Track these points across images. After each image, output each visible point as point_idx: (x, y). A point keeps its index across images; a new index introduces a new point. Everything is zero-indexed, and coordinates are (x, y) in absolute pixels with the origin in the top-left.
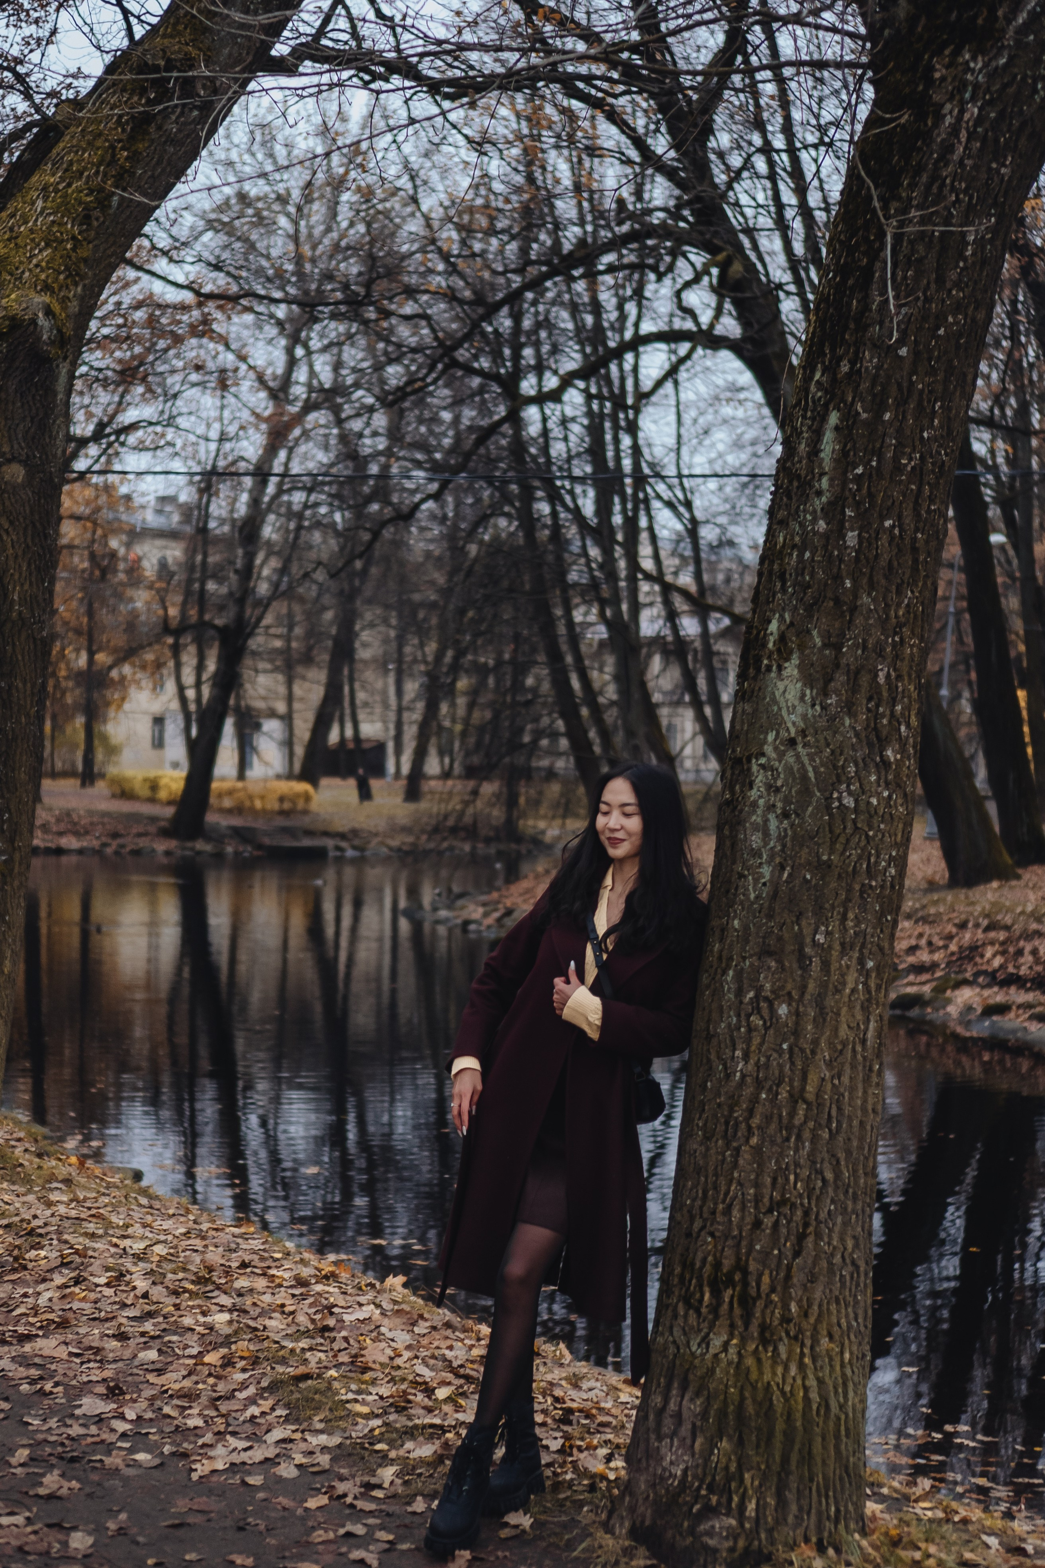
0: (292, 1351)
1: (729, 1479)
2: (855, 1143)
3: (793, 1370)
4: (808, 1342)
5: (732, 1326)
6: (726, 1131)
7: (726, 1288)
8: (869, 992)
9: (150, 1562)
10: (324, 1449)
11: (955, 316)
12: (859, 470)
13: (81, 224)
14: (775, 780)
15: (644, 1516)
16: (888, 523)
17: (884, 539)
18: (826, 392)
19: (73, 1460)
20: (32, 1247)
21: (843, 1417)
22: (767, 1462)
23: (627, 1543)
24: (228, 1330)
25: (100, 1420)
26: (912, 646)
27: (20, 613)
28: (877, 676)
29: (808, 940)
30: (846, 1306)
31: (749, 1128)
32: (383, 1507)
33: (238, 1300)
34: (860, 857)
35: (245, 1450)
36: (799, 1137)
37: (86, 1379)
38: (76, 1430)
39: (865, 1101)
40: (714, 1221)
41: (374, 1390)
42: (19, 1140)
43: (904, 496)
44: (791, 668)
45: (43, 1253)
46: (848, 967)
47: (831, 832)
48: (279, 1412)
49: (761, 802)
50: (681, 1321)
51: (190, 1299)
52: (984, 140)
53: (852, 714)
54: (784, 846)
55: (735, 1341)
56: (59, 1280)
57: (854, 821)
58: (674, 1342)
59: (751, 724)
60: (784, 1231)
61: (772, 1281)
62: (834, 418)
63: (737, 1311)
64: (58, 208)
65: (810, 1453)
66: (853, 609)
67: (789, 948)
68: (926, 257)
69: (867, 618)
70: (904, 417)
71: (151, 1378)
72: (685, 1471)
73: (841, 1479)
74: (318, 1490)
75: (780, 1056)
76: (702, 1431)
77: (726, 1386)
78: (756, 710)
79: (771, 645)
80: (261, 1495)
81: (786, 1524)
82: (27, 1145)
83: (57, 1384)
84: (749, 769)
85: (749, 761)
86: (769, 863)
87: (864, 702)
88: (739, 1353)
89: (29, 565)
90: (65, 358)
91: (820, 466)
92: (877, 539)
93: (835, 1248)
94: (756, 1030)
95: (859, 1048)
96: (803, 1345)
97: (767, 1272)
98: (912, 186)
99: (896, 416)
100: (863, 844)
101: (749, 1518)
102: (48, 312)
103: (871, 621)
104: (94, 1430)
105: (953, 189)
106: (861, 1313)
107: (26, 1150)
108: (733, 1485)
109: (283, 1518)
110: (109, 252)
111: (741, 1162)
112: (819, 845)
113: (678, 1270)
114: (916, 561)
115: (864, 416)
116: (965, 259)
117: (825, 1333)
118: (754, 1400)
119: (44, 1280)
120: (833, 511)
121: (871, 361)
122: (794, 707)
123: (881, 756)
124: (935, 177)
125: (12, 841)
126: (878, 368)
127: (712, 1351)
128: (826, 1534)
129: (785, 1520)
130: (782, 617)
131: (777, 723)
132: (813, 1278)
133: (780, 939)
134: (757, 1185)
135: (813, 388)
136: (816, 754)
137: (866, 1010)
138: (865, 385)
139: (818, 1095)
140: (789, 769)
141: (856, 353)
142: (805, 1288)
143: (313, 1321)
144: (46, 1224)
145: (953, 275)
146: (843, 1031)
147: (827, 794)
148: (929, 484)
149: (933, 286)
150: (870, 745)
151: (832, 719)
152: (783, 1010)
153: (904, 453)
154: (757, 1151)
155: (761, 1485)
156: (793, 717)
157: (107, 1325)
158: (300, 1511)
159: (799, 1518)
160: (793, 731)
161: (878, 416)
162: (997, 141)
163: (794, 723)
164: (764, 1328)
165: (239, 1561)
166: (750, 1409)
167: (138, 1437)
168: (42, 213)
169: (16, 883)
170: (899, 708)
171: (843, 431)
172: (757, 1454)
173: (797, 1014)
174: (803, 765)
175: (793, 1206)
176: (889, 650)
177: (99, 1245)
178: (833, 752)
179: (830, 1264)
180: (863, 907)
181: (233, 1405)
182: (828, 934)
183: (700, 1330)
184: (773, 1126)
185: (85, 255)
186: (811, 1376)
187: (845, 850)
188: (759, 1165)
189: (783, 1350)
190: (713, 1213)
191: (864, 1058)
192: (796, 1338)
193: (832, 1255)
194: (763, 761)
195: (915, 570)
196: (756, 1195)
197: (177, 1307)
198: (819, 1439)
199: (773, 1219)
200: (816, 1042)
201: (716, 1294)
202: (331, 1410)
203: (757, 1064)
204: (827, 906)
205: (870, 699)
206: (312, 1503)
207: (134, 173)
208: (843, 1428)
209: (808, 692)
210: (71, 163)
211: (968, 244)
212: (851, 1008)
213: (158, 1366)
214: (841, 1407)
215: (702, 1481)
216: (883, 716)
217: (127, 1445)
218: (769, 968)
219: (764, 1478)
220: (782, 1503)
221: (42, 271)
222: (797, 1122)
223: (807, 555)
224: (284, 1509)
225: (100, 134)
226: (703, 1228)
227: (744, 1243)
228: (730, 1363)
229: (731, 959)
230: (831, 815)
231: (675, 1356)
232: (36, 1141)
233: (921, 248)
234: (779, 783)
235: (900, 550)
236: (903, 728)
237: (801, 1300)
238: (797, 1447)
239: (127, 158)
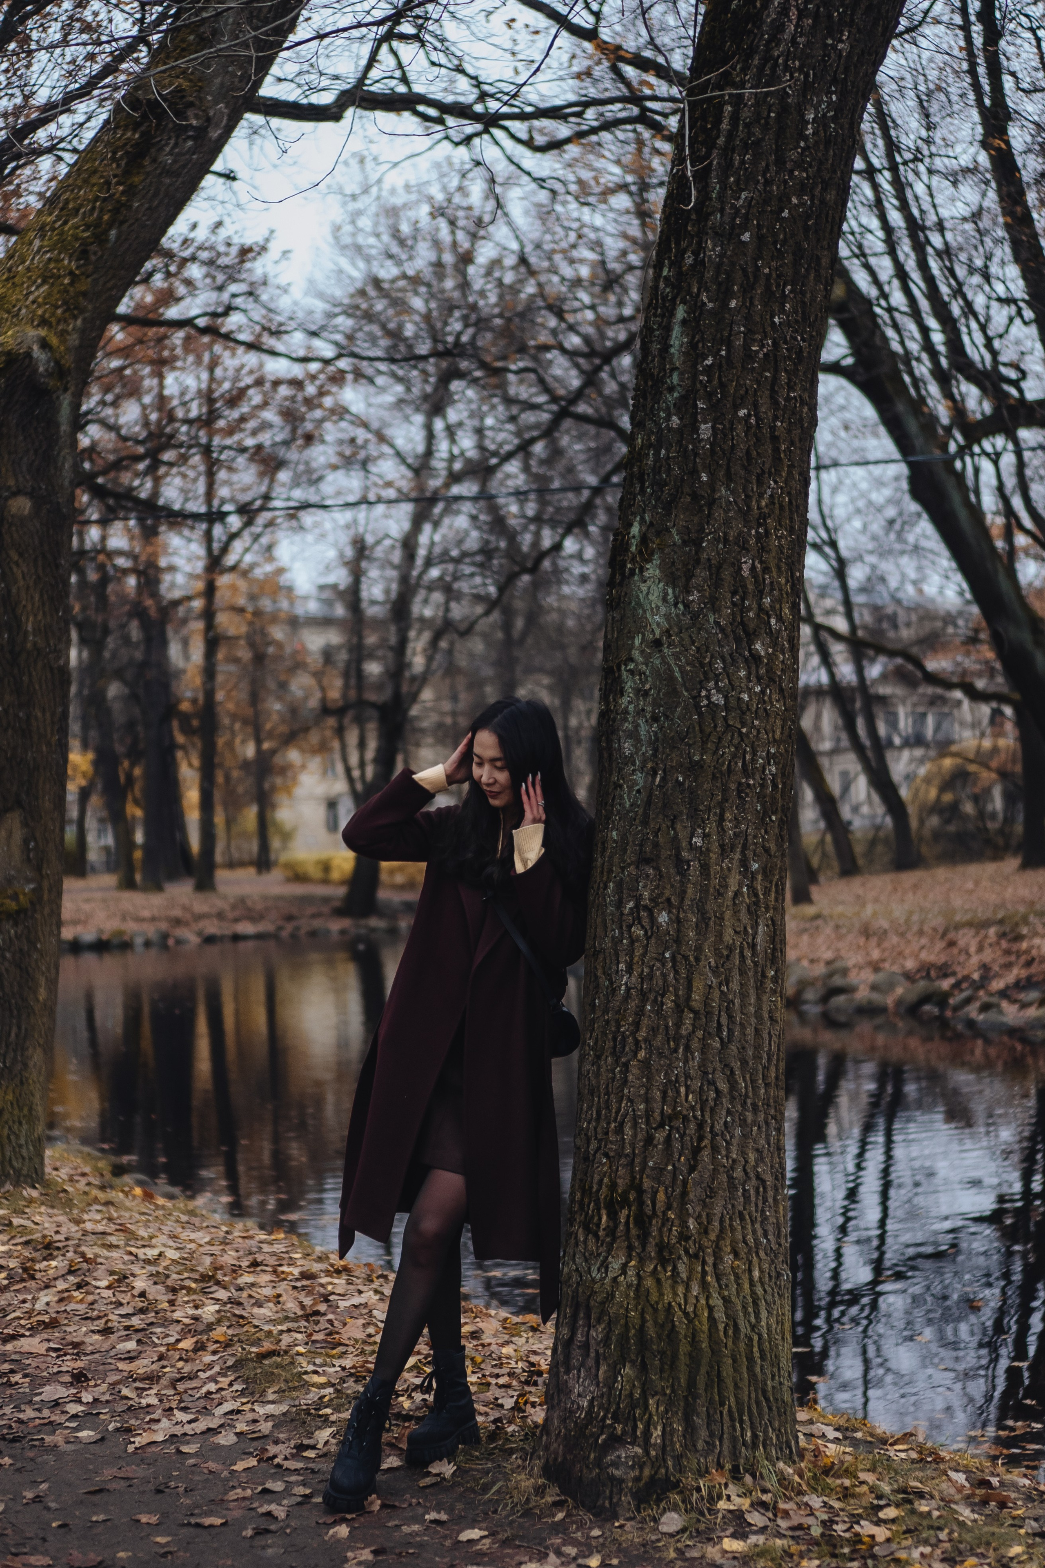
0: (270, 1332)
1: (633, 1406)
2: (750, 1052)
3: (695, 1290)
4: (710, 1260)
5: (630, 1248)
6: (615, 1047)
7: (622, 1208)
8: (756, 895)
9: (54, 1525)
10: (268, 1417)
11: (799, 197)
12: (709, 361)
13: (78, 260)
14: (643, 683)
15: (557, 1453)
16: (742, 413)
17: (740, 429)
18: (673, 286)
19: (15, 1440)
20: (45, 1259)
21: (756, 1338)
22: (673, 1386)
23: (541, 1481)
24: (212, 1319)
25: (56, 1404)
26: (779, 538)
27: (35, 644)
28: (740, 569)
29: (684, 844)
30: (753, 1223)
31: (637, 1042)
32: (311, 1465)
33: (236, 1294)
34: (734, 756)
35: (190, 1422)
36: (687, 1048)
37: (56, 1369)
38: (29, 1413)
39: (759, 1008)
40: (607, 1141)
41: (337, 1362)
42: (84, 1175)
43: (759, 383)
44: (652, 570)
45: (54, 1263)
46: (729, 869)
47: (701, 731)
48: (235, 1388)
49: (631, 708)
50: (581, 1248)
51: (188, 1294)
52: (816, 16)
53: (715, 610)
54: (655, 750)
55: (633, 1263)
56: (61, 1285)
57: (725, 719)
58: (577, 1270)
59: (620, 631)
60: (677, 1145)
61: (668, 1198)
62: (681, 312)
63: (634, 1232)
64: (55, 244)
65: (719, 1375)
66: (712, 503)
67: (665, 853)
68: (763, 139)
69: (726, 512)
70: (752, 303)
71: (121, 1365)
72: (591, 1402)
73: (758, 1403)
74: (250, 1454)
75: (663, 965)
76: (605, 1359)
77: (627, 1309)
78: (623, 617)
79: (633, 549)
80: (191, 1461)
81: (697, 1451)
82: (92, 1179)
83: (25, 1376)
84: (620, 676)
85: (619, 669)
86: (642, 768)
87: (729, 595)
88: (638, 1275)
89: (41, 595)
90: (66, 390)
91: (671, 363)
92: (732, 429)
93: (734, 1161)
94: (638, 940)
95: (748, 953)
96: (704, 1263)
97: (662, 1189)
98: (744, 70)
99: (744, 303)
100: (735, 742)
101: (655, 1445)
102: (44, 344)
103: (731, 514)
104: (46, 1413)
105: (786, 68)
106: (771, 1229)
107: (89, 1184)
108: (638, 1412)
109: (207, 1480)
110: (109, 285)
111: (630, 1077)
112: (690, 746)
113: (578, 1196)
114: (777, 450)
115: (710, 305)
116: (806, 138)
117: (729, 1249)
118: (655, 1322)
119: (47, 1287)
120: (685, 405)
121: (714, 250)
122: (658, 607)
123: (750, 650)
124: (767, 58)
125: (39, 869)
126: (721, 256)
127: (611, 1275)
128: (742, 1461)
129: (695, 1446)
130: (643, 520)
131: (641, 626)
132: (711, 1193)
133: (656, 845)
134: (647, 1100)
135: (662, 285)
136: (680, 653)
137: (753, 914)
138: (709, 275)
139: (706, 1004)
140: (656, 672)
141: (699, 243)
142: (705, 1205)
143: (303, 1307)
144: (67, 1239)
145: (793, 155)
146: (729, 935)
147: (695, 693)
148: (786, 371)
149: (773, 168)
150: (738, 640)
151: (695, 617)
152: (663, 918)
153: (754, 340)
154: (646, 1064)
155: (667, 1411)
156: (657, 618)
157: (96, 1323)
158: (225, 1473)
159: (710, 1445)
160: (657, 632)
161: (725, 305)
162: (830, 16)
163: (658, 624)
164: (661, 1247)
165: (144, 1519)
166: (651, 1332)
167: (89, 1417)
168: (38, 251)
169: (47, 911)
170: (767, 600)
171: (690, 324)
172: (661, 1378)
173: (678, 921)
174: (669, 665)
175: (685, 1119)
176: (752, 541)
177: (115, 1254)
178: (698, 649)
179: (731, 1178)
180: (741, 807)
181: (194, 1384)
182: (706, 836)
183: (599, 1255)
184: (660, 1038)
185: (83, 288)
186: (715, 1295)
187: (717, 749)
188: (648, 1079)
189: (682, 1268)
190: (607, 1133)
191: (756, 964)
192: (696, 1256)
193: (732, 1168)
194: (631, 666)
195: (777, 460)
196: (647, 1111)
197: (172, 1303)
198: (730, 1361)
199: (665, 1134)
200: (699, 949)
201: (613, 1216)
202: (286, 1381)
203: (641, 975)
204: (701, 807)
205: (734, 593)
206: (239, 1466)
207: (131, 206)
208: (756, 1349)
209: (670, 591)
210: (67, 202)
211: (808, 122)
212: (736, 912)
213: (132, 1354)
214: (753, 1327)
215: (607, 1411)
216: (749, 609)
217: (73, 1425)
218: (648, 876)
219: (670, 1404)
220: (690, 1429)
221: (39, 306)
222: (684, 1032)
223: (663, 452)
224: (210, 1472)
225: (95, 172)
226: (599, 1148)
227: (637, 1161)
228: (629, 1286)
229: (610, 871)
230: (700, 714)
231: (578, 1284)
232: (102, 1175)
233: (757, 131)
234: (647, 687)
235: (758, 440)
236: (773, 621)
237: (699, 1216)
238: (703, 1370)
239: (123, 192)
